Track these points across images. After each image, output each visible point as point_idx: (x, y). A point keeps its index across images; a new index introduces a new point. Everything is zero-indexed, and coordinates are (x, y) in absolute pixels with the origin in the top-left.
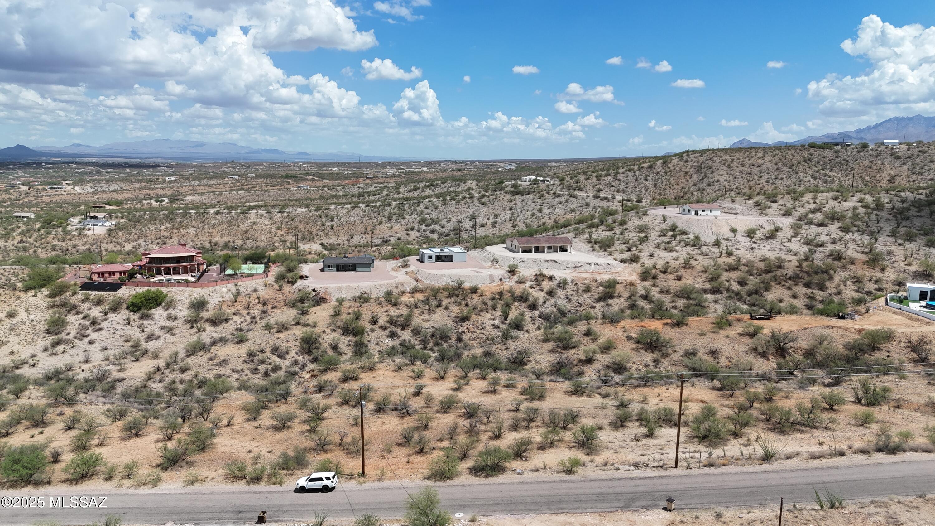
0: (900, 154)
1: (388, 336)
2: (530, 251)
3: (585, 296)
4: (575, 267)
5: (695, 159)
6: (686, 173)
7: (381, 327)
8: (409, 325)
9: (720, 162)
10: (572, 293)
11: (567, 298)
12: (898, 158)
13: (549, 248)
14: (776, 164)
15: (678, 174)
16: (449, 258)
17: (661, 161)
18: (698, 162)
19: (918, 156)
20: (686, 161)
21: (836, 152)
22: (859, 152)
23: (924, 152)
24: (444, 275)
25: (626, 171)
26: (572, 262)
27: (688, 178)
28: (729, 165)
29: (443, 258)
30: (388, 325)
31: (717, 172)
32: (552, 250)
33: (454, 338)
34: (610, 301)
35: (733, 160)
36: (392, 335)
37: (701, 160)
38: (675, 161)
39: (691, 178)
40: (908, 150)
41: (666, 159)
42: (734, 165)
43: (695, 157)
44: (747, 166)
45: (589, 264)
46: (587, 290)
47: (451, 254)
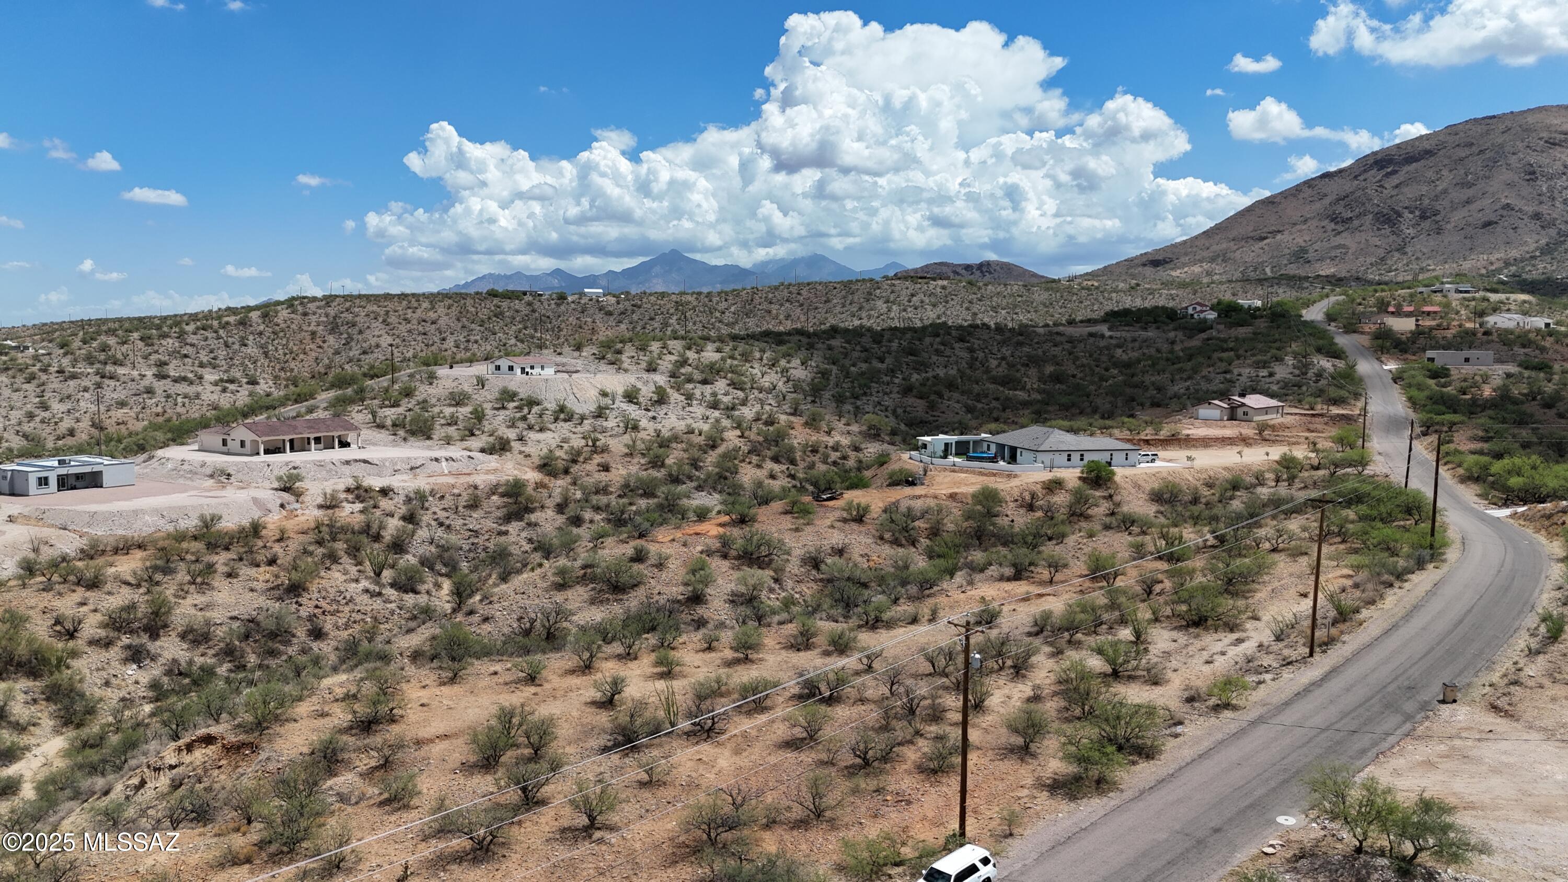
0: (611, 309)
1: (126, 661)
2: (283, 451)
3: (475, 515)
4: (412, 469)
5: (319, 311)
6: (313, 334)
7: (93, 642)
8: (165, 626)
9: (367, 315)
10: (445, 514)
11: (441, 524)
12: (609, 314)
13: (318, 440)
14: (458, 320)
15: (299, 336)
16: (92, 480)
17: (258, 313)
18: (327, 315)
19: (633, 312)
20: (305, 314)
21: (529, 304)
22: (558, 305)
23: (639, 307)
24: (143, 512)
25: (198, 328)
26: (402, 460)
27: (319, 341)
28: (384, 321)
29: (72, 481)
30: (112, 634)
31: (368, 332)
32: (321, 446)
33: (301, 633)
34: (533, 517)
35: (387, 312)
36: (136, 656)
37: (332, 311)
38: (284, 313)
39: (324, 342)
40: (618, 303)
41: (267, 310)
42: (393, 319)
43: (318, 308)
44: (415, 322)
45: (437, 460)
46: (474, 505)
47: (96, 469)
